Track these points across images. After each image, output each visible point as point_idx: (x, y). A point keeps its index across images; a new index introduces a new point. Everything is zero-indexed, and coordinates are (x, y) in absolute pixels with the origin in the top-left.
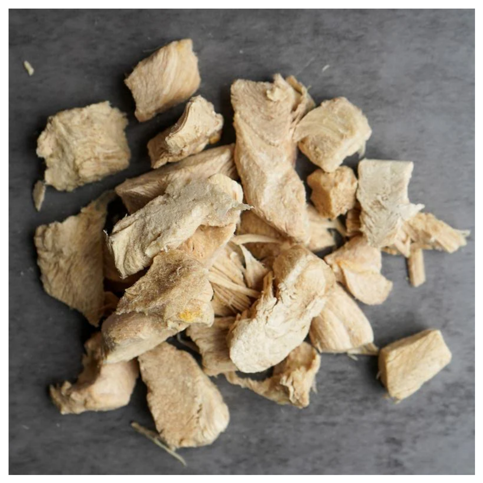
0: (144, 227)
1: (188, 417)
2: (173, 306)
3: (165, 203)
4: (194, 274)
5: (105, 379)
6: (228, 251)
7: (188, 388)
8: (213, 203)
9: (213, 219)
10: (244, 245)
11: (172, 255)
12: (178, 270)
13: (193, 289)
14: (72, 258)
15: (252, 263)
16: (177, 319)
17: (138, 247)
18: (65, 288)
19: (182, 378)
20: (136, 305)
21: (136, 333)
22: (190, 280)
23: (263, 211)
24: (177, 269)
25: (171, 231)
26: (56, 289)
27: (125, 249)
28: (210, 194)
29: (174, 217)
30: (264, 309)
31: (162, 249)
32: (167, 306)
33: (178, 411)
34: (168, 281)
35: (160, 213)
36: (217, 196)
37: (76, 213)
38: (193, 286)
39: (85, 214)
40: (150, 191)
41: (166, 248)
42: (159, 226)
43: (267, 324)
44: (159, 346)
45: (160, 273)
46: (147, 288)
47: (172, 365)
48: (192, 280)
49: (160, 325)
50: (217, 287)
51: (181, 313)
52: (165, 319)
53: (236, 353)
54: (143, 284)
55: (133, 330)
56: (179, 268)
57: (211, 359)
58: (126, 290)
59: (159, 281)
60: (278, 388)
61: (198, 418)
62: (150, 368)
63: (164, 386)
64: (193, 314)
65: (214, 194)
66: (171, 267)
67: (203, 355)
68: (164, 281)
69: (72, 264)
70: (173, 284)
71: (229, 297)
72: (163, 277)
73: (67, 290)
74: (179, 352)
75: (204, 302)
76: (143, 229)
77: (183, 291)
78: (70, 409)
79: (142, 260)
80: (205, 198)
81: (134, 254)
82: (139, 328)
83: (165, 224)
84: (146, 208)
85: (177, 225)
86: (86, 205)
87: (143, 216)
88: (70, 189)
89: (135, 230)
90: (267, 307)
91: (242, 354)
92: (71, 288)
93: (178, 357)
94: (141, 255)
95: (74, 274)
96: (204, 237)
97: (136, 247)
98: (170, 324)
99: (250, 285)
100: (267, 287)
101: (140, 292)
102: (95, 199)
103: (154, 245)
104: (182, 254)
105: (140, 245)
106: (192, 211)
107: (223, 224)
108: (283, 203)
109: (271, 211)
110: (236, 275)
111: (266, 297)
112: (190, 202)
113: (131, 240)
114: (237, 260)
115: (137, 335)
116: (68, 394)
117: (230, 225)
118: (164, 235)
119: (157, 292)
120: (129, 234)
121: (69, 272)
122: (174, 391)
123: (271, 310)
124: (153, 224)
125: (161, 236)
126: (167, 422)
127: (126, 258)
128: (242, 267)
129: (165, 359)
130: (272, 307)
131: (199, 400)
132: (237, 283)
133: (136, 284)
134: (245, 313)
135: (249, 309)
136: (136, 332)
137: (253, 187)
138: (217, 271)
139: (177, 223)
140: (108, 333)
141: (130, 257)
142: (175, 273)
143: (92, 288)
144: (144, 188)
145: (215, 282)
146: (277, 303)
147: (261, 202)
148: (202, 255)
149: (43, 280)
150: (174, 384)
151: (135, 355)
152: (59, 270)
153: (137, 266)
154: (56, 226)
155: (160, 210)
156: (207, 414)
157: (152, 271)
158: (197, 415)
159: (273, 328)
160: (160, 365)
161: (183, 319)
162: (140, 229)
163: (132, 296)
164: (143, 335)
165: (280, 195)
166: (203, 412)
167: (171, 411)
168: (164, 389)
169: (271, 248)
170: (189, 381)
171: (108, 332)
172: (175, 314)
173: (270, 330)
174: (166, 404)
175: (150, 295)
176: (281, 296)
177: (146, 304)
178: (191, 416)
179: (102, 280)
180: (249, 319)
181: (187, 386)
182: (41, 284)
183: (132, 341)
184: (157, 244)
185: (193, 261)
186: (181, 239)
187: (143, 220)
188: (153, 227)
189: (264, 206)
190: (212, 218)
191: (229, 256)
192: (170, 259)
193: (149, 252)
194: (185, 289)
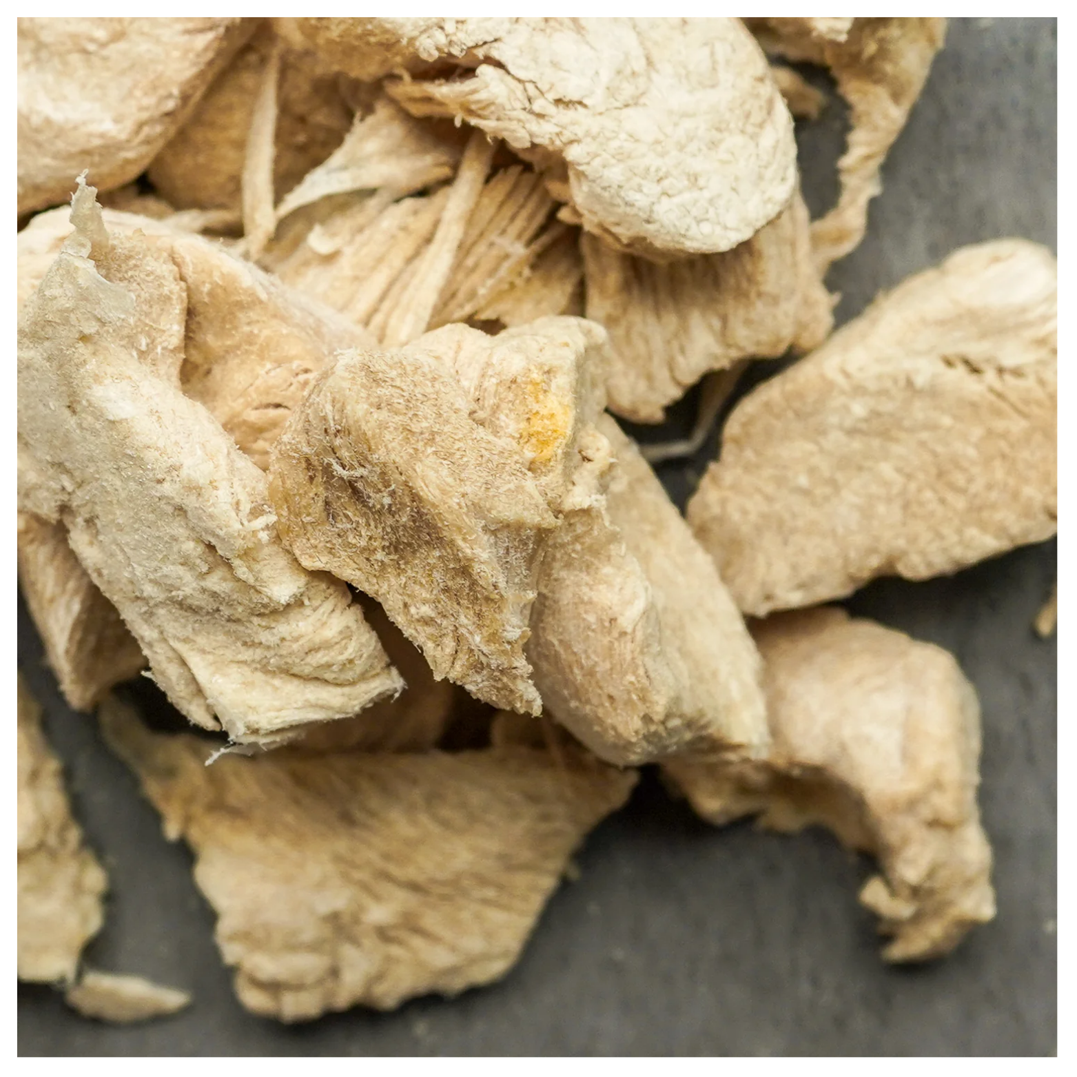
0: (184, 606)
1: (998, 413)
2: (492, 492)
3: (90, 522)
4: (358, 409)
5: (843, 747)
6: (306, 263)
7: (876, 414)
8: (77, 336)
9: (152, 333)
10: (278, 200)
11: (287, 498)
12: (345, 474)
13: (426, 410)
14: (358, 875)
15: (353, 163)
16: (560, 468)
17: (268, 628)
18: (486, 902)
19: (835, 439)
20: (493, 638)
21: (623, 634)
22: (383, 426)
23: (141, 126)
24: (342, 479)
25: (191, 502)
26: (489, 935)
27: (277, 682)
28: (47, 344)
29: (139, 488)
30: (523, 115)
31: (264, 536)
32: (494, 513)
33: (972, 452)
34: (392, 514)
35: (127, 544)
36: (50, 317)
37: (185, 854)
38: (410, 414)
39: (188, 820)
40: (67, 579)
41: (260, 522)
42: (175, 549)
43: (585, 101)
44: (701, 533)
45: (363, 543)
46: (425, 595)
47: (780, 481)
48: (383, 415)
49: (588, 540)
50: (452, 305)
51: (529, 454)
52: (549, 521)
53: (706, 228)
54: (413, 610)
55: (611, 648)
56: (337, 467)
57: (748, 322)
58: (438, 678)
59: (395, 547)
60: (871, 48)
61: (1001, 371)
62: (795, 568)
63: (866, 513)
64: (536, 407)
65: (43, 328)
66: (339, 498)
67: (735, 354)
68: (395, 529)
69: (386, 876)
70: (400, 492)
71: (495, 252)
72: (380, 530)
73: (490, 893)
74: (728, 452)
75: (489, 364)
76: (194, 610)
77: (430, 450)
78: (968, 883)
79: (321, 610)
80: (61, 366)
81: (295, 646)
82: (601, 621)
83: (168, 524)
84: (115, 598)
85: (168, 478)
86: (157, 818)
87: (144, 609)
88: (95, 878)
89: (201, 640)
90: (518, 105)
91: (711, 201)
92: (482, 881)
93: (749, 454)
94: (299, 616)
95: (425, 865)
96: (233, 362)
97: (265, 637)
98: (581, 496)
99: (445, 171)
100: (441, 104)
101: (445, 623)
102: (136, 783)
103: (249, 568)
104: (284, 456)
105: (256, 620)
106: (111, 418)
107: (174, 289)
108: (103, 45)
109: (138, 93)
110: (404, 229)
111: (473, 107)
112: (80, 426)
113: (240, 657)
114: (344, 225)
115: (629, 630)
116: (906, 892)
117: (179, 260)
118: (206, 530)
119: (437, 553)
120: (219, 666)
121: (414, 887)
122: (887, 469)
123: (530, 87)
124: (173, 570)
125: (214, 542)
126: (1015, 496)
127: (315, 675)
128: (373, 203)
129: (755, 506)
130: (514, 83)
131: (926, 370)
132: (436, 224)
133: (415, 638)
134: (555, 188)
135: (541, 174)
136: (615, 634)
137: (46, 167)
138: (386, 305)
139: (160, 476)
140: (628, 746)
141: (309, 659)
142: (359, 485)
143: (476, 797)
144: (52, 600)
145: (426, 314)
146: (499, 65)
147: (102, 136)
148: (306, 371)
149: (457, 984)
150: (860, 468)
151: (739, 627)
152: (410, 925)
153: (346, 634)
154: (234, 937)
155: (118, 545)
156: (983, 335)
157: (358, 573)
158: (990, 376)
159: (605, 77)
160: (783, 529)
161: (557, 448)
162: (195, 622)
163: (460, 655)
164: (630, 602)
165: (75, 58)
166: (975, 350)
167: (970, 480)
168: (881, 509)
169: (306, 87)
170: (846, 409)
171: (622, 742)
172: (530, 483)
173: (611, 91)
174: (942, 501)
175: (450, 583)
176: (470, 48)
177: (488, 599)
178: (992, 398)
179: (446, 760)
180: (571, 174)
181: (866, 420)
182: (474, 994)
183: (655, 648)
184: (246, 554)
185: (308, 414)
186: (222, 461)
187: (161, 612)
188: (181, 570)
189: (117, 120)
190: (149, 336)
191: (329, 259)
192: (304, 502)
193: (283, 588)
194: (420, 445)
